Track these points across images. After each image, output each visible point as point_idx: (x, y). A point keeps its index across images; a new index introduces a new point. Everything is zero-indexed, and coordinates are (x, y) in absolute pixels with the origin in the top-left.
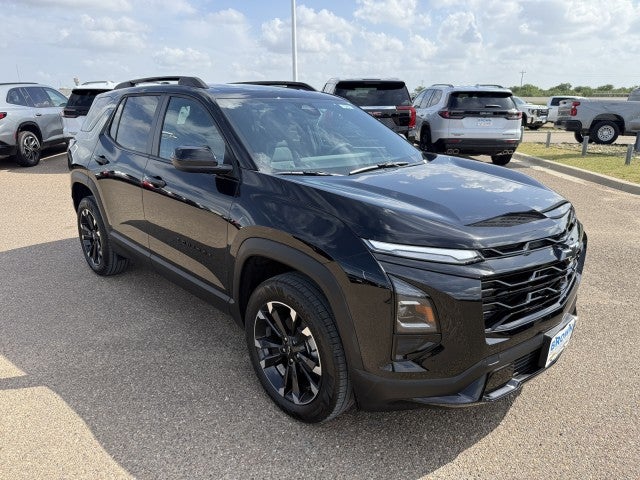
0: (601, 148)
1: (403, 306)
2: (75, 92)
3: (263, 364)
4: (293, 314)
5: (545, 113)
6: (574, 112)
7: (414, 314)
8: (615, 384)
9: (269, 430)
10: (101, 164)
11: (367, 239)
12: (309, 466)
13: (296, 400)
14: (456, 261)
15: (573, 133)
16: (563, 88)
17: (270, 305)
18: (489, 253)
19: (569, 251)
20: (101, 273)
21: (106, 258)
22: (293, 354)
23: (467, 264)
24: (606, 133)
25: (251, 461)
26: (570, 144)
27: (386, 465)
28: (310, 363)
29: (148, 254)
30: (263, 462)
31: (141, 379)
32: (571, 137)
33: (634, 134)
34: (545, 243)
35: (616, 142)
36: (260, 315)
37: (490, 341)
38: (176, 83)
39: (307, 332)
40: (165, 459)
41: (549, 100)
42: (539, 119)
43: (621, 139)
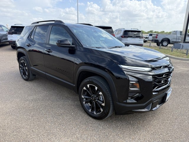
0: (164, 47)
1: (131, 83)
2: (12, 27)
3: (84, 103)
4: (96, 88)
5: (148, 38)
6: (156, 37)
7: (133, 86)
8: (179, 107)
9: (87, 122)
10: (28, 46)
11: (120, 65)
12: (100, 131)
13: (95, 113)
14: (145, 71)
15: (156, 43)
16: (151, 31)
17: (88, 86)
18: (153, 69)
19: (172, 69)
20: (27, 80)
21: (29, 75)
22: (95, 100)
23: (148, 72)
24: (165, 43)
25: (83, 130)
26: (156, 46)
27: (122, 130)
28: (101, 103)
29: (45, 73)
30: (87, 130)
31: (45, 109)
32: (155, 44)
33: (173, 44)
34: (166, 67)
35: (168, 46)
36: (85, 88)
37: (154, 93)
38: (54, 22)
39: (101, 93)
40: (58, 131)
41: (148, 35)
42: (146, 40)
43: (169, 45)
